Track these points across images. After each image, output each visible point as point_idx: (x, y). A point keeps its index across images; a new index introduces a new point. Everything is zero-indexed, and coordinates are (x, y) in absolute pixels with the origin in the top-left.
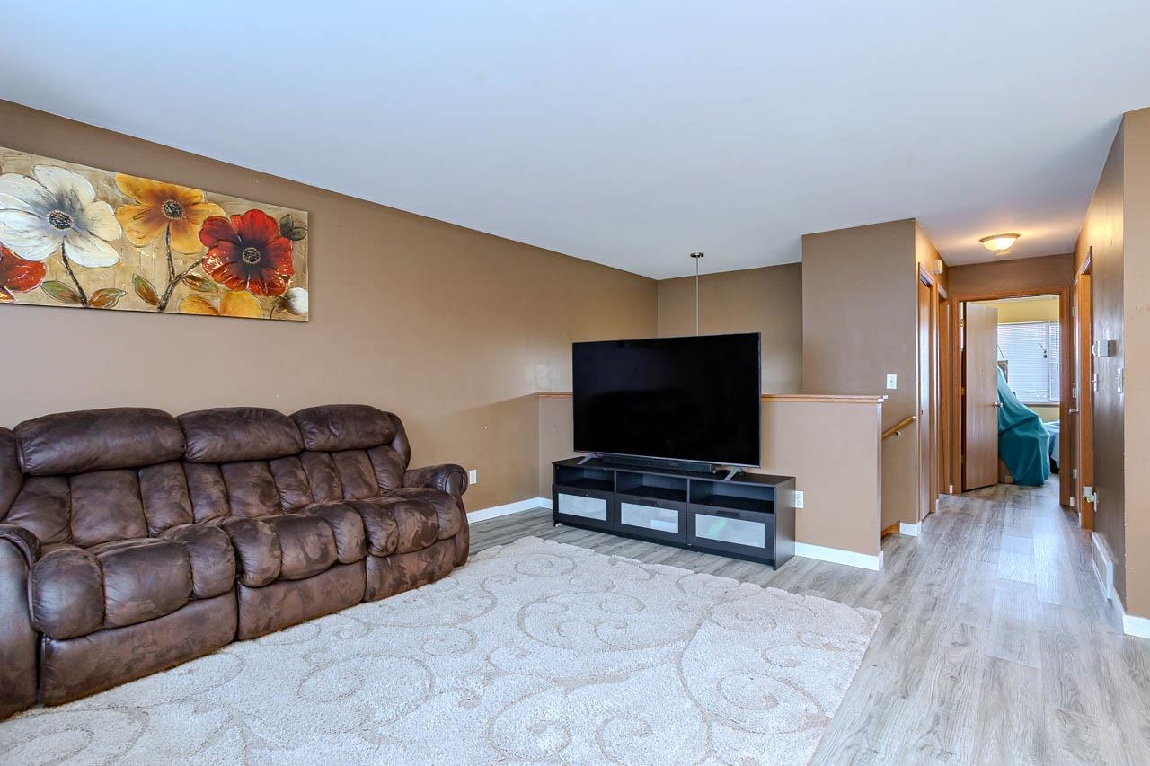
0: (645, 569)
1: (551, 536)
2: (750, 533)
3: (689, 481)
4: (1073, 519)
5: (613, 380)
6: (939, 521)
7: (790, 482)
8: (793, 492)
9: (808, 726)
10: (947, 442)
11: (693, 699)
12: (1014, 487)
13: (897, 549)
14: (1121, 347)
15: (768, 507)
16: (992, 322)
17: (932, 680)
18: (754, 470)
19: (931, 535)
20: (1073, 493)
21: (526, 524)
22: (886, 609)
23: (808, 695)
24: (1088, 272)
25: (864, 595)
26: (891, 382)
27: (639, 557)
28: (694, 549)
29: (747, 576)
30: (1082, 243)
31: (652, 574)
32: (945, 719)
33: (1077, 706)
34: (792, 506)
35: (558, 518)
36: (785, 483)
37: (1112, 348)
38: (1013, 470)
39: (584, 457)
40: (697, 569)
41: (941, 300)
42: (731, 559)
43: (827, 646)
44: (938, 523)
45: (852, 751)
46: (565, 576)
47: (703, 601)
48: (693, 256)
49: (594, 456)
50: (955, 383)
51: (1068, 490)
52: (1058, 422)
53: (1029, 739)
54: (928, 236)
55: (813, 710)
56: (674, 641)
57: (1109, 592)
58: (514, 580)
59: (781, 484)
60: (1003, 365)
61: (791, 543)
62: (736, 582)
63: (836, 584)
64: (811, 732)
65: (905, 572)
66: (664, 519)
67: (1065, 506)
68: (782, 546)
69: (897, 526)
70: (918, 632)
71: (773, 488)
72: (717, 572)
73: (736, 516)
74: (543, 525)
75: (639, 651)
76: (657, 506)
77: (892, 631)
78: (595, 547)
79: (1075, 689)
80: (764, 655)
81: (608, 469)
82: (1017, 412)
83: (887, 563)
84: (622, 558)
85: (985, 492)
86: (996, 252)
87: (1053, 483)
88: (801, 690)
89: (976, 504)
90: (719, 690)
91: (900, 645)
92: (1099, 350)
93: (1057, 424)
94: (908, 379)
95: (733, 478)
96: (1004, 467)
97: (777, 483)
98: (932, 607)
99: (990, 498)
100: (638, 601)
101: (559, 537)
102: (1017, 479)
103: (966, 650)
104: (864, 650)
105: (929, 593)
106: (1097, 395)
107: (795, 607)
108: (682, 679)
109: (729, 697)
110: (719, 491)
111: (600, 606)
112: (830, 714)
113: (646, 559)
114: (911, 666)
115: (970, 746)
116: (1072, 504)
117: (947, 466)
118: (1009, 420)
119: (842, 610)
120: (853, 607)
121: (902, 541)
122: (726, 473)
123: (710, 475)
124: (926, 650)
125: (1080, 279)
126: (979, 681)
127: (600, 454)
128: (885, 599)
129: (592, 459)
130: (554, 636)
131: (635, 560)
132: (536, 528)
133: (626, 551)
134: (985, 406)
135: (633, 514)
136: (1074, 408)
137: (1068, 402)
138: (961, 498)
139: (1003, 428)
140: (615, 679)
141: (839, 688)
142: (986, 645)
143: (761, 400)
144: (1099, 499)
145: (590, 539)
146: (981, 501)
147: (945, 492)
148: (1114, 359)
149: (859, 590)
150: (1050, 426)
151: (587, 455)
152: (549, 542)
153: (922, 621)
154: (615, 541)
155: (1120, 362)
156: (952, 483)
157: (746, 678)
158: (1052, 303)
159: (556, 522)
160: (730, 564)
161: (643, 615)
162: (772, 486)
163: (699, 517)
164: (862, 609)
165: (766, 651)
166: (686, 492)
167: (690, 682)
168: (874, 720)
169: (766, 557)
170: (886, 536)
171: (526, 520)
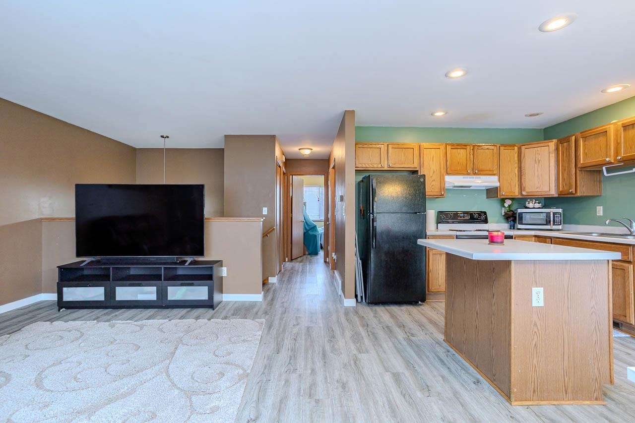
0: (137, 325)
1: (58, 319)
2: (200, 293)
3: (163, 269)
4: (328, 267)
5: (104, 210)
6: (283, 275)
7: (219, 263)
8: (221, 268)
9: (240, 380)
10: (286, 237)
11: (179, 388)
12: (309, 256)
13: (268, 290)
14: (345, 198)
15: (210, 277)
16: (301, 185)
17: (288, 342)
18: (200, 259)
19: (281, 281)
20: (328, 257)
21: (30, 315)
22: (267, 317)
23: (238, 366)
24: (334, 168)
25: (257, 313)
26: (265, 211)
27: (131, 319)
28: (167, 307)
29: (199, 316)
30: (331, 156)
31: (142, 327)
32: (293, 357)
33: (334, 337)
34: (221, 275)
35: (62, 304)
36: (218, 264)
37: (342, 198)
38: (308, 249)
39: (85, 261)
40: (170, 318)
41: (284, 174)
42: (189, 309)
43: (244, 341)
44: (283, 276)
45: (260, 384)
46: (75, 342)
47: (176, 335)
48: (162, 137)
49: (93, 259)
50: (288, 212)
51: (327, 255)
52: (323, 228)
53: (321, 354)
54: (280, 145)
55: (241, 372)
56: (162, 361)
57: (340, 292)
58: (27, 356)
59: (216, 264)
60: (305, 204)
61: (221, 295)
62: (194, 320)
63: (244, 311)
64: (242, 381)
65: (272, 300)
66: (148, 293)
67: (325, 262)
68: (217, 297)
69: (268, 279)
70: (280, 324)
71: (212, 267)
72: (182, 318)
73: (192, 285)
74: (48, 312)
75: (140, 373)
76: (142, 286)
77: (270, 327)
78: (97, 318)
79: (332, 330)
80: (214, 354)
81: (106, 266)
82: (310, 224)
83: (265, 297)
84: (118, 322)
85: (299, 259)
86: (304, 155)
87: (321, 253)
88: (235, 365)
89: (297, 265)
90: (193, 379)
91: (274, 332)
92: (338, 199)
93: (322, 229)
94: (272, 210)
95: (190, 264)
96: (305, 248)
97: (214, 264)
98: (284, 312)
99: (301, 262)
100: (134, 344)
101: (65, 318)
102: (310, 252)
103: (298, 327)
104: (260, 338)
105: (283, 306)
106: (336, 217)
107: (226, 326)
108: (171, 380)
109: (199, 381)
110: (180, 272)
111: (107, 355)
112: (249, 371)
113: (135, 319)
114: (279, 340)
115: (303, 364)
116: (327, 261)
117: (286, 249)
118: (308, 228)
119: (248, 322)
120: (253, 320)
121: (270, 286)
122: (185, 262)
123: (176, 263)
124: (284, 331)
125: (331, 170)
126: (303, 338)
127: (98, 258)
128: (266, 313)
129: (92, 262)
130: (73, 384)
131: (128, 321)
132: (40, 316)
133: (121, 317)
134: (299, 222)
135: (124, 293)
136: (329, 222)
137: (327, 219)
138: (291, 263)
139: (305, 231)
140: (124, 396)
141: (251, 358)
142: (304, 323)
143: (205, 220)
144: (337, 257)
145: (92, 314)
146: (298, 263)
147: (285, 261)
148: (342, 203)
149: (255, 311)
150: (321, 230)
151: (88, 259)
152: (56, 323)
153: (281, 319)
154: (111, 313)
155: (344, 204)
156: (287, 257)
157: (207, 368)
158: (321, 178)
159: (60, 308)
160: (188, 312)
161: (139, 351)
162: (212, 266)
163: (169, 288)
164: (257, 320)
165: (215, 351)
166: (161, 275)
167: (175, 380)
168: (267, 367)
169: (209, 305)
170: (264, 284)
171: (30, 312)
